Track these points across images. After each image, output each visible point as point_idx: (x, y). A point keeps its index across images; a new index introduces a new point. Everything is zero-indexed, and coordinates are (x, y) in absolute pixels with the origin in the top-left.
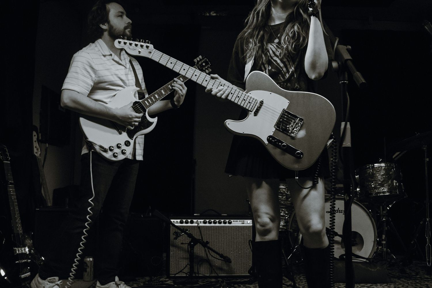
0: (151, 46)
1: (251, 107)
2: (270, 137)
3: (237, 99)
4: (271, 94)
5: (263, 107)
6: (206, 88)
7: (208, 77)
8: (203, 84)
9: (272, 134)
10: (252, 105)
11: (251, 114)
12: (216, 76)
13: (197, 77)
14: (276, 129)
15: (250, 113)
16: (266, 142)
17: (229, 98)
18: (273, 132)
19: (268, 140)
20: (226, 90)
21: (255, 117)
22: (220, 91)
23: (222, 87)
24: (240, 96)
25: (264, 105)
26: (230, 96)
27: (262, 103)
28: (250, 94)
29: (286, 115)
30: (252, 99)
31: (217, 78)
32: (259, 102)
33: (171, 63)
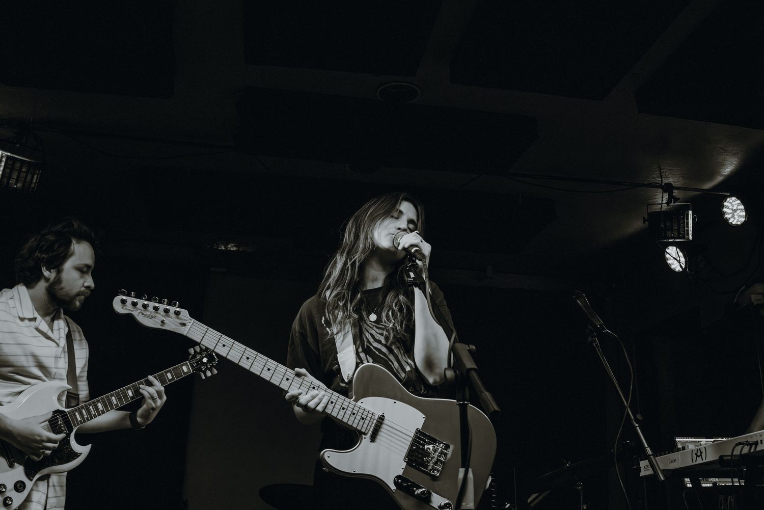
0: (185, 313)
1: (365, 426)
2: (398, 477)
3: (342, 413)
4: (395, 402)
5: (384, 426)
6: (287, 392)
7: (290, 373)
8: (281, 386)
9: (401, 473)
10: (367, 422)
11: (365, 438)
12: (303, 371)
13: (271, 372)
14: (408, 463)
15: (364, 436)
16: (393, 487)
17: (328, 411)
18: (403, 469)
19: (396, 483)
20: (324, 396)
21: (372, 443)
22: (313, 398)
23: (315, 392)
24: (346, 407)
25: (386, 422)
26: (330, 407)
27: (382, 418)
28: (362, 403)
29: (422, 440)
30: (366, 413)
31: (305, 375)
32: (376, 417)
33: (224, 346)
